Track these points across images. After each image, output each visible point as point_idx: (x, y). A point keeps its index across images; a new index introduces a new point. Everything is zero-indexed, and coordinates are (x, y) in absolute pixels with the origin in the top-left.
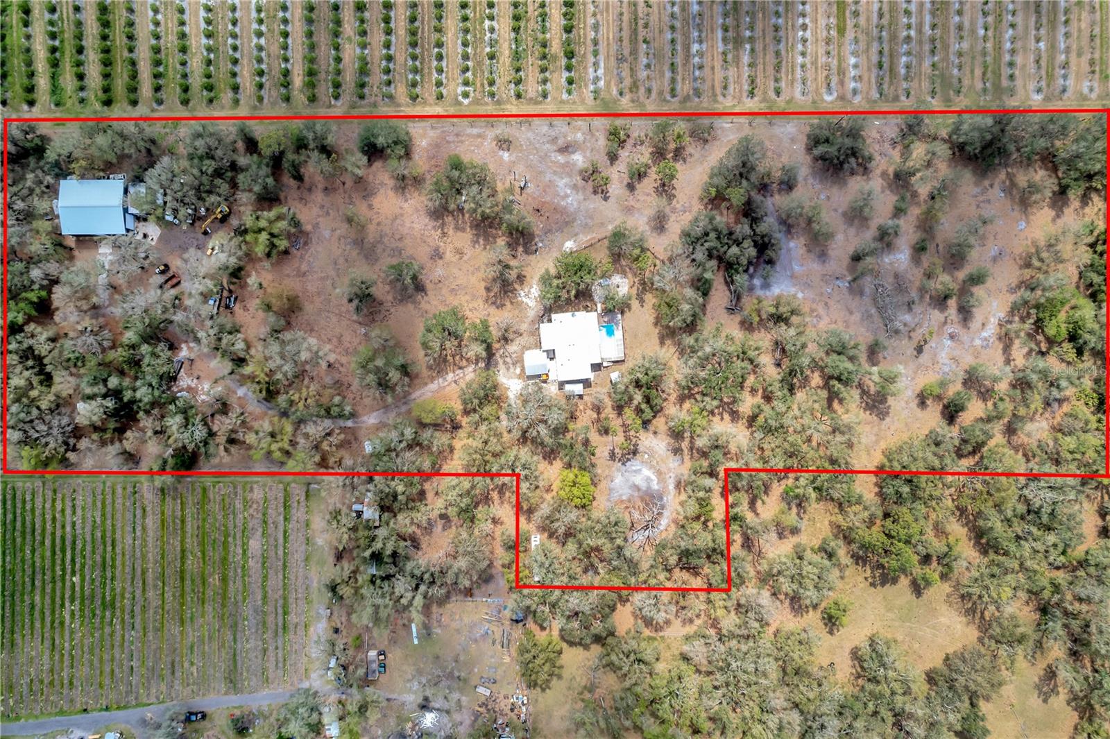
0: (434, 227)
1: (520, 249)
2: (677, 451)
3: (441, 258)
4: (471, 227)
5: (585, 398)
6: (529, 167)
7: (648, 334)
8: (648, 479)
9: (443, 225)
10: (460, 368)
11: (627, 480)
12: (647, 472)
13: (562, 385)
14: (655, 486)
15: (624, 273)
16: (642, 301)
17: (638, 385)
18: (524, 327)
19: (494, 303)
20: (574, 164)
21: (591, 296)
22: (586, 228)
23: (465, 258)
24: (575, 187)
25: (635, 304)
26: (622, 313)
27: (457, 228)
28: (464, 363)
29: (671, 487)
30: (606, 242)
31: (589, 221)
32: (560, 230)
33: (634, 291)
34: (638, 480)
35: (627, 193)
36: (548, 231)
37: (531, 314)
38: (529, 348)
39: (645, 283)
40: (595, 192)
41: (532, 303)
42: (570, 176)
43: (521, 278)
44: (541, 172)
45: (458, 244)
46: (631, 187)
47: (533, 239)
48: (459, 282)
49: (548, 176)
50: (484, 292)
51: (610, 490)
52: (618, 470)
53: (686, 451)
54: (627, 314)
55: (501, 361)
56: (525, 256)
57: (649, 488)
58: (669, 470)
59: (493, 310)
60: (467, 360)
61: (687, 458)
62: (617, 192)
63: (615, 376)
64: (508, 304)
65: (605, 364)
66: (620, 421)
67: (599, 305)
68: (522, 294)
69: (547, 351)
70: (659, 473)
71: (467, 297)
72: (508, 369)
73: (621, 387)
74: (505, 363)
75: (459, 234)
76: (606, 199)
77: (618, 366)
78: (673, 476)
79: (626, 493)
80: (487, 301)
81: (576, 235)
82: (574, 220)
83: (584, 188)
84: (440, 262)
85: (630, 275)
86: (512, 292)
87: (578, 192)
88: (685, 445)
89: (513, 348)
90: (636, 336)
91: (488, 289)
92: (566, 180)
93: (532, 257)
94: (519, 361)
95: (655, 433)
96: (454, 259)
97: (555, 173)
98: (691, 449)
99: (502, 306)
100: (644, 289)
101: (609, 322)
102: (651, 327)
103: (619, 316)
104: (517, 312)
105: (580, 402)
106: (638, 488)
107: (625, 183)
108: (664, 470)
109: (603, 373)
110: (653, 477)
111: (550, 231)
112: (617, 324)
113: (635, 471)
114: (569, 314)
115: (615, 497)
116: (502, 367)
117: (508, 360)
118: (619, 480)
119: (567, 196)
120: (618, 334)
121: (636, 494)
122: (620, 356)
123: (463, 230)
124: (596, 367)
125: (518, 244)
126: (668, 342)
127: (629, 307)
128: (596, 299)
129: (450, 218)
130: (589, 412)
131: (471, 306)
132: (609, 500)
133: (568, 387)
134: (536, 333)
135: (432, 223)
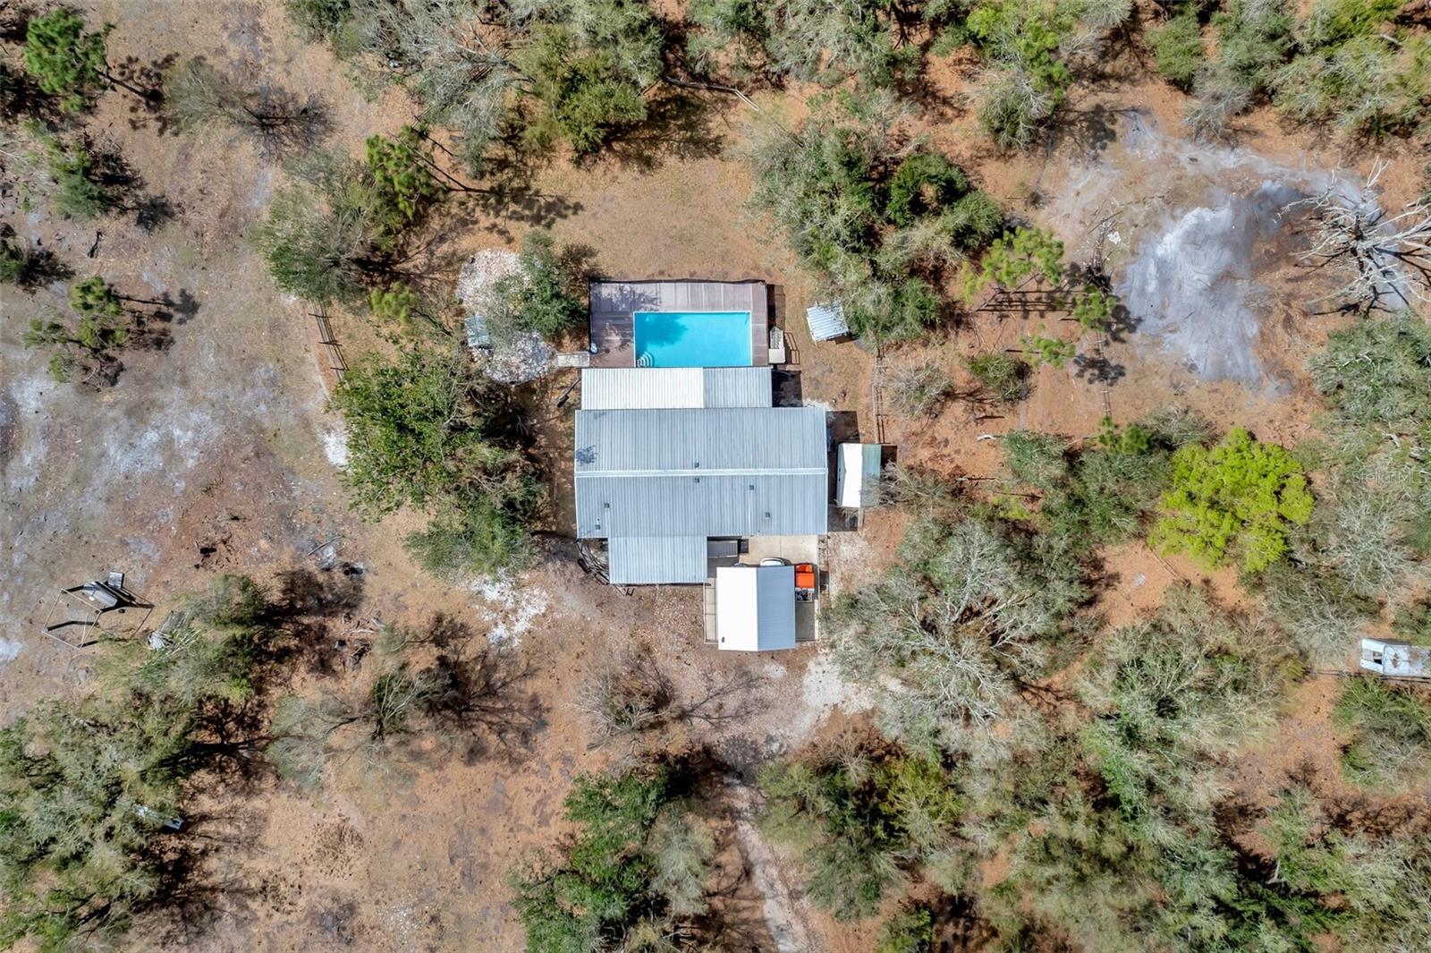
0: (240, 923)
1: (338, 627)
2: (1100, 128)
3: (351, 908)
4: (250, 793)
5: (894, 436)
6: (50, 568)
7: (683, 194)
8: (1195, 239)
9: (238, 892)
10: (747, 873)
11: (1193, 314)
12: (1169, 243)
13: (839, 518)
14: (1222, 216)
15: (456, 262)
16: (559, 208)
17: (866, 238)
18: (619, 637)
19: (525, 736)
20: (57, 409)
21: (526, 388)
22: (282, 384)
23: (357, 822)
24: (138, 413)
25: (566, 233)
26: (595, 278)
27: (250, 844)
28: (730, 859)
29: (1228, 159)
30: (340, 314)
31: (261, 373)
32: (282, 477)
33: (521, 230)
34: (1195, 274)
35: (172, 228)
36: (285, 519)
37: (575, 606)
38: (697, 625)
39: (498, 192)
40: (162, 342)
41: (534, 604)
42: (98, 425)
43: (443, 632)
44: (75, 530)
45: (307, 843)
46: (154, 214)
47: (309, 580)
48: (441, 852)
49: (92, 503)
50: (483, 771)
51: (1221, 375)
52: (1156, 341)
53: (1106, 98)
54: (604, 262)
55: (735, 729)
56: (365, 611)
57: (1226, 239)
58: (1168, 161)
59: (548, 743)
60: (720, 847)
61: (1129, 96)
62: (166, 266)
63: (822, 324)
64: (530, 687)
65: (777, 355)
66: (985, 322)
67: (562, 360)
68: (501, 631)
69: (714, 562)
70: (1177, 199)
71: (498, 827)
72: (765, 705)
73: (874, 298)
74: (743, 714)
75: (270, 837)
76: (189, 306)
77: (788, 311)
78: (1189, 150)
79: (1238, 323)
80: (516, 762)
81: (306, 423)
82: (253, 426)
83: (145, 381)
84: (367, 912)
85: (465, 243)
86: (489, 669)
87: (153, 405)
88: (1083, 98)
89: (689, 685)
90: (685, 239)
91: (475, 753)
92: (111, 444)
93: (373, 586)
94: (741, 668)
95: (1035, 200)
96: (359, 865)
97: (81, 480)
98: (1098, 77)
99: (535, 705)
100: (518, 195)
101: (623, 329)
102: (656, 179)
103: (607, 291)
104: (563, 659)
105: (903, 459)
106: (1223, 279)
107: (136, 233)
108: (1161, 182)
109: (808, 367)
110: (1190, 219)
111: (285, 516)
112: (635, 302)
113: (1164, 281)
114: (580, 472)
115: (1246, 362)
116: (752, 729)
117: (731, 703)
118: (1190, 345)
119: (167, 444)
120: (671, 298)
121: (1243, 287)
122: (754, 297)
123: (258, 821)
124: (784, 387)
125: (321, 634)
126: (715, 124)
127: (576, 255)
128: (540, 369)
129: (212, 863)
130: (944, 428)
131: (528, 819)
132: (1257, 385)
133: (851, 497)
134: (642, 597)
135: (226, 925)
